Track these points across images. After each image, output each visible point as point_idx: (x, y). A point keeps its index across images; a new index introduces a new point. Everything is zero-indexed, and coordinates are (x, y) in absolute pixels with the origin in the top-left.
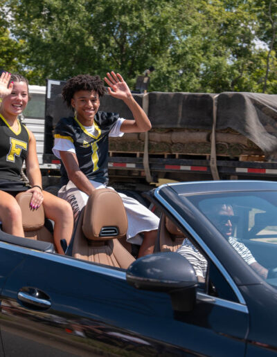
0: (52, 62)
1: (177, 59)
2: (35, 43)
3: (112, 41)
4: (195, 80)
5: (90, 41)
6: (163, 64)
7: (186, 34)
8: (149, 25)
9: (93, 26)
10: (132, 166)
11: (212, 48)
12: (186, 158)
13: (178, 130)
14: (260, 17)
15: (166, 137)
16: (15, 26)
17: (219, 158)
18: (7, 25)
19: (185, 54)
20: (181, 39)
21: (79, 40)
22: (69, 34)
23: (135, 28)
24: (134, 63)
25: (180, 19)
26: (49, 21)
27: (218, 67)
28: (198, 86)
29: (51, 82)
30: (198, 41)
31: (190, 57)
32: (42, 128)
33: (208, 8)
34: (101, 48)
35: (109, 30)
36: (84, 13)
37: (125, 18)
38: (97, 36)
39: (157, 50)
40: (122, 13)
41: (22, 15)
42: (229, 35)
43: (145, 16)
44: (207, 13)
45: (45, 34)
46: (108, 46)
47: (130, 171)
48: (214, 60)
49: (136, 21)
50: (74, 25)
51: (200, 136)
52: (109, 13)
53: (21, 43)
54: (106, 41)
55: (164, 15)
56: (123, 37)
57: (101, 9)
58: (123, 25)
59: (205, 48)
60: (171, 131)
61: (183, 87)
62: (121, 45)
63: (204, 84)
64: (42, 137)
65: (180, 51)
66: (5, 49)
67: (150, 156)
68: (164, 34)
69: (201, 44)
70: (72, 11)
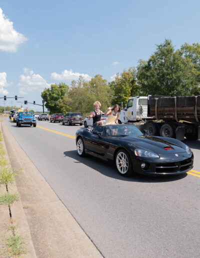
0: (148, 90)
1: (183, 86)
2: (143, 85)
3: (164, 83)
4: (189, 92)
5: (158, 83)
6: (179, 88)
7: (186, 79)
8: (175, 78)
9: (159, 80)
10: (172, 117)
11: (194, 83)
12: (188, 114)
13: (185, 107)
15: (182, 109)
16: (138, 81)
17: (198, 114)
18: (136, 81)
19: (186, 85)
20: (184, 81)
21: (155, 83)
22: (152, 82)
25: (184, 75)
26: (147, 79)
27: (196, 88)
28: (190, 94)
29: (149, 95)
30: (190, 81)
31: (187, 86)
32: (147, 108)
33: (193, 71)
35: (163, 80)
36: (156, 76)
37: (168, 77)
38: (160, 82)
39: (177, 85)
40: (167, 75)
41: (139, 78)
43: (174, 75)
44: (192, 73)
45: (146, 83)
47: (171, 118)
48: (194, 86)
49: (171, 77)
50: (154, 79)
51: (192, 108)
53: (140, 85)
54: (163, 83)
55: (179, 75)
56: (167, 82)
57: (161, 75)
58: (168, 79)
59: (192, 83)
60: (183, 107)
61: (185, 94)
62: (167, 84)
63: (191, 93)
64: (147, 110)
65: (184, 85)
66: (135, 87)
67: (177, 114)
68: (179, 80)
69: (190, 82)
70: (153, 76)
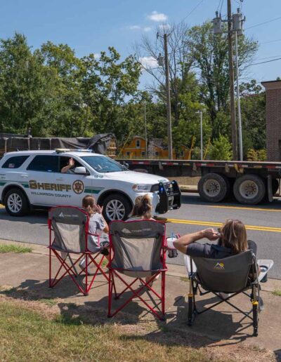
14: (83, 93)
23: (27, 99)
24: (27, 114)
34: (11, 107)
42: (69, 101)
46: (15, 107)
52: (14, 92)
